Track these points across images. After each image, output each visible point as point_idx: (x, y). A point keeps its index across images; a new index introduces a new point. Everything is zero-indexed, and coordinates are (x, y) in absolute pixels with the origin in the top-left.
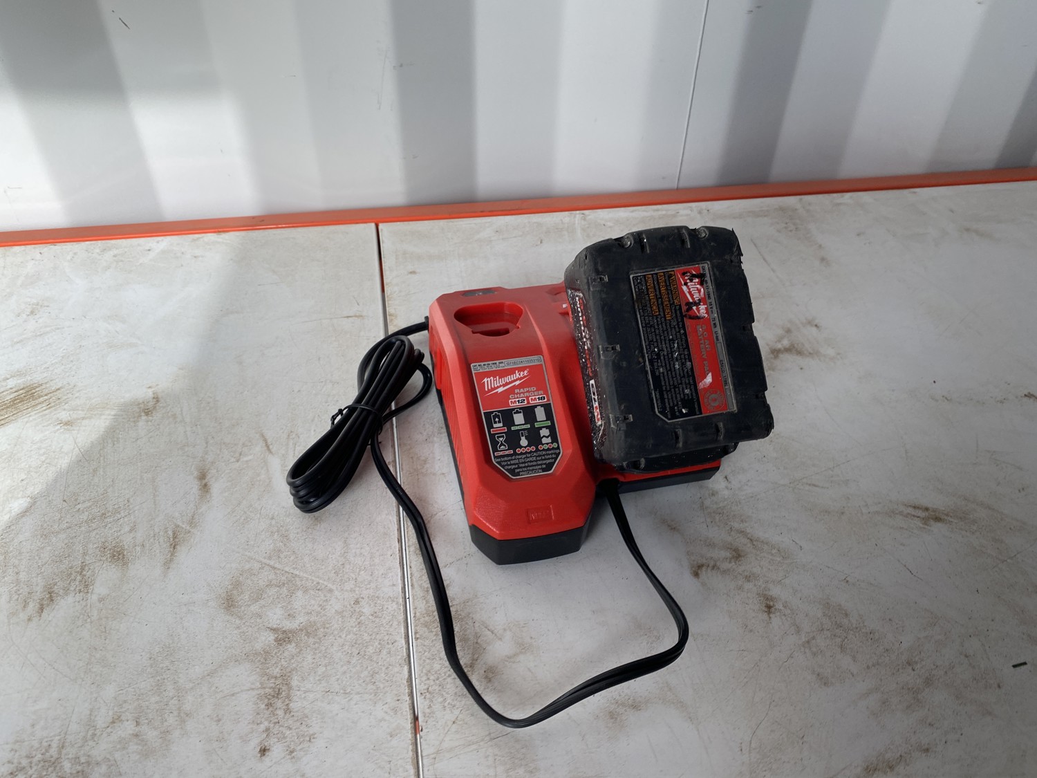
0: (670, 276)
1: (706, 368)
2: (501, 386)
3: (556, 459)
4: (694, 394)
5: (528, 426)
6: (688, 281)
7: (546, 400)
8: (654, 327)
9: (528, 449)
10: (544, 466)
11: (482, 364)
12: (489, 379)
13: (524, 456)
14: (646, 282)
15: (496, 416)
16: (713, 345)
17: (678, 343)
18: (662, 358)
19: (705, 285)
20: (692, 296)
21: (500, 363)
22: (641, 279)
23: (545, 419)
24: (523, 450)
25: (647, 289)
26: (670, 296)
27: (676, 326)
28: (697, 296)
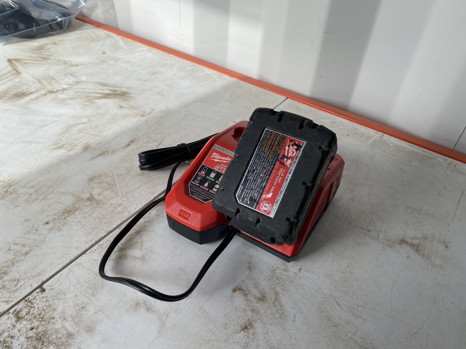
0: (284, 138)
1: (272, 190)
3: (211, 199)
4: (258, 198)
5: (213, 180)
6: (291, 145)
8: (261, 157)
9: (205, 188)
11: (219, 147)
12: (216, 154)
14: (271, 135)
16: (283, 181)
17: (266, 171)
18: (255, 173)
19: (298, 151)
20: (288, 153)
21: (226, 150)
22: (269, 133)
24: (203, 188)
25: (269, 138)
26: (278, 147)
27: (271, 163)
28: (290, 154)
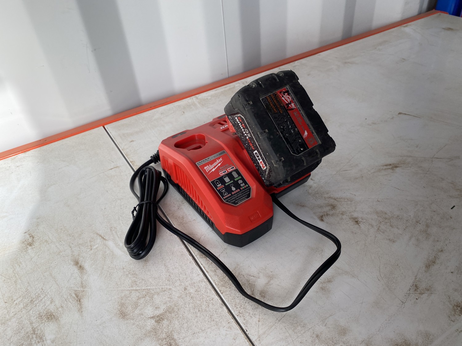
0: (276, 95)
2: (213, 168)
3: (250, 191)
4: (303, 141)
5: (232, 181)
6: (283, 95)
7: (235, 168)
8: (278, 118)
9: (237, 191)
10: (246, 196)
11: (201, 161)
12: (206, 167)
13: (236, 195)
14: (267, 100)
15: (217, 182)
16: (302, 119)
17: (289, 122)
18: (285, 130)
20: (287, 101)
21: (208, 159)
22: (265, 99)
23: (238, 176)
24: (235, 192)
25: (269, 103)
26: (279, 103)
27: (286, 115)
28: (289, 101)
